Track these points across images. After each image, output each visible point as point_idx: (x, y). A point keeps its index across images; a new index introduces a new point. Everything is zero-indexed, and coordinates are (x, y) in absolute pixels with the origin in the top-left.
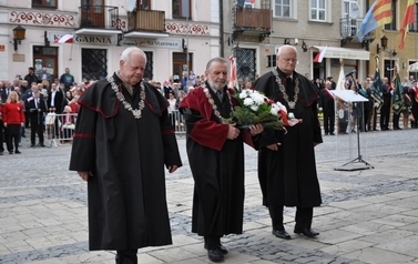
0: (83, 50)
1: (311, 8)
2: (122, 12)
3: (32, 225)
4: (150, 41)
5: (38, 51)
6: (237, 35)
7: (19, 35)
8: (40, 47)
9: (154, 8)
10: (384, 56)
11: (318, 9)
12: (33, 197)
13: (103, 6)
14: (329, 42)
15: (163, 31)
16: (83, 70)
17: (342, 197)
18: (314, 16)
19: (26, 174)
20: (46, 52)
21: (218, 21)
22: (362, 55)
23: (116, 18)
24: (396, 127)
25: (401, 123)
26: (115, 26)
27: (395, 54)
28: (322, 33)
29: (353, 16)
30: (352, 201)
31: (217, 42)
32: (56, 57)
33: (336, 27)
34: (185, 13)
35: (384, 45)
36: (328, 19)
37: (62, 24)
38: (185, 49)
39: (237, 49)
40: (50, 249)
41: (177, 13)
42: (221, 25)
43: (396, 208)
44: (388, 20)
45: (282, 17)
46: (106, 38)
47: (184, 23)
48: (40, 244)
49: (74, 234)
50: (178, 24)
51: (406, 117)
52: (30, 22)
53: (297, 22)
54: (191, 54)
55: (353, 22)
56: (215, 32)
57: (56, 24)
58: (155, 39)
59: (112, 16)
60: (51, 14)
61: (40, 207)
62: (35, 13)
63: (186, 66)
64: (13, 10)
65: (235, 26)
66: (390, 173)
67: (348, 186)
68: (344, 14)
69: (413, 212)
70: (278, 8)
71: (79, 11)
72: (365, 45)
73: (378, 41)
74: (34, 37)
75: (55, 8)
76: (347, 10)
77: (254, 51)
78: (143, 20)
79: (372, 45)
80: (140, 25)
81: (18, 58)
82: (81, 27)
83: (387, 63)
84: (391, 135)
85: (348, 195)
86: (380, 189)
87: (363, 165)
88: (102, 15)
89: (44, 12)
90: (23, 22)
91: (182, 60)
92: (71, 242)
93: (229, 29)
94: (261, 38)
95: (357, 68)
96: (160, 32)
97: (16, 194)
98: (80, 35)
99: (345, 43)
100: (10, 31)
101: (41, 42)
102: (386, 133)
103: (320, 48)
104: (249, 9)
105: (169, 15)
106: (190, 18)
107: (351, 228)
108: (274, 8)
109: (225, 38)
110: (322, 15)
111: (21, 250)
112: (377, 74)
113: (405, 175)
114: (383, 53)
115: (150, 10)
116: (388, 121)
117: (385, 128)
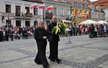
0: (16, 21)
1: (60, 13)
2: (24, 13)
3: (5, 56)
4: (29, 19)
5: (7, 21)
6: (46, 18)
7: (3, 18)
8: (8, 20)
9: (30, 13)
10: (74, 22)
11: (62, 13)
12: (6, 50)
13: (20, 12)
14: (64, 19)
15: (32, 17)
16: (16, 25)
17: (66, 49)
18: (61, 14)
19: (4, 45)
20: (9, 21)
21: (43, 15)
22: (70, 22)
23: (23, 15)
24: (77, 35)
25: (78, 35)
26: (22, 16)
27: (76, 21)
28: (62, 18)
29: (68, 14)
30: (68, 49)
31: (42, 19)
32: (11, 22)
33: (65, 16)
34: (36, 14)
35: (74, 20)
36: (64, 15)
37: (12, 16)
38: (36, 21)
39: (46, 21)
40: (9, 60)
41: (35, 13)
42: (43, 16)
43: (76, 51)
44: (75, 15)
45: (55, 14)
46: (21, 19)
47: (36, 16)
48: (7, 59)
49: (14, 57)
50: (35, 16)
51: (79, 33)
52: (5, 15)
53: (58, 15)
54: (37, 22)
55: (68, 15)
56: (42, 17)
57: (11, 16)
58: (30, 19)
59: (22, 14)
60: (10, 14)
61: (7, 52)
62: (6, 13)
63: (37, 24)
64: (2, 13)
65: (46, 16)
66: (75, 44)
67: (68, 47)
68: (67, 14)
69: (79, 51)
70: (54, 13)
71: (15, 13)
72: (71, 20)
73: (73, 19)
74: (6, 18)
75: (11, 12)
76: (67, 13)
77: (50, 21)
78: (28, 15)
79: (72, 20)
80: (27, 16)
81: (3, 22)
82: (16, 16)
83: (75, 23)
84: (76, 37)
85: (67, 48)
86: (73, 47)
87: (70, 43)
88: (20, 14)
89: (8, 13)
90: (4, 15)
91: (36, 23)
92: (13, 59)
93: (45, 17)
94: (51, 18)
95: (69, 24)
96: (31, 17)
97: (2, 49)
98: (15, 18)
99: (67, 19)
100: (1, 17)
101: (8, 19)
102: (75, 36)
103: (62, 20)
104: (49, 13)
105: (33, 14)
106: (37, 15)
107: (68, 55)
108: (53, 13)
109: (44, 18)
110: (62, 14)
111: (3, 61)
112: (72, 25)
113: (78, 44)
114: (74, 21)
115: (29, 13)
116: (75, 34)
117: (74, 35)
